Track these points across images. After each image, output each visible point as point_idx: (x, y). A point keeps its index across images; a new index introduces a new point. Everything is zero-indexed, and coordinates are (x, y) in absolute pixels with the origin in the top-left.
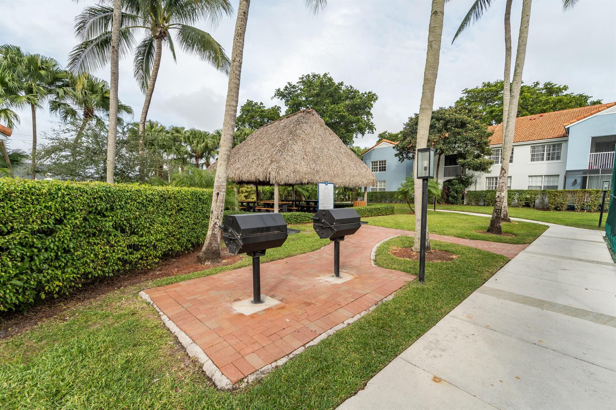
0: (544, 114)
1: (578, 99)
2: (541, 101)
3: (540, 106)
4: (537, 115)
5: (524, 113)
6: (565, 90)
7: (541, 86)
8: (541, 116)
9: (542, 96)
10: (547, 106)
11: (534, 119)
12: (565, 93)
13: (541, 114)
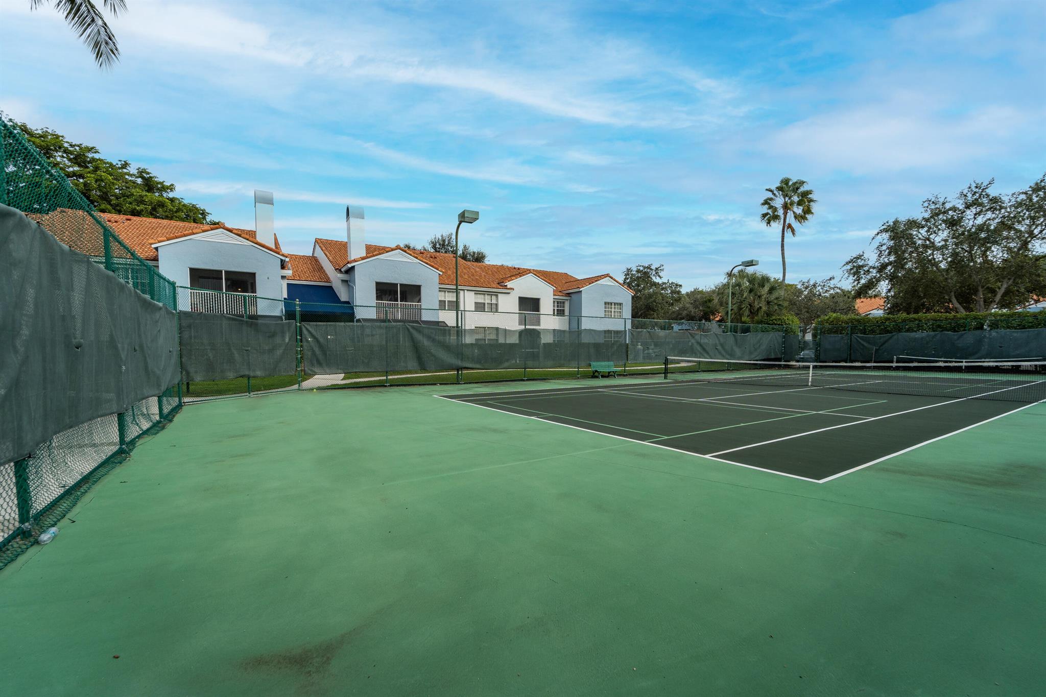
0: (134, 218)
1: (191, 210)
2: (132, 195)
3: (131, 203)
4: (122, 216)
5: (103, 206)
6: (171, 190)
7: (133, 169)
8: (127, 220)
9: (135, 187)
10: (142, 207)
11: (116, 222)
12: (171, 195)
13: (129, 217)
